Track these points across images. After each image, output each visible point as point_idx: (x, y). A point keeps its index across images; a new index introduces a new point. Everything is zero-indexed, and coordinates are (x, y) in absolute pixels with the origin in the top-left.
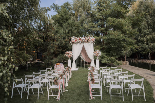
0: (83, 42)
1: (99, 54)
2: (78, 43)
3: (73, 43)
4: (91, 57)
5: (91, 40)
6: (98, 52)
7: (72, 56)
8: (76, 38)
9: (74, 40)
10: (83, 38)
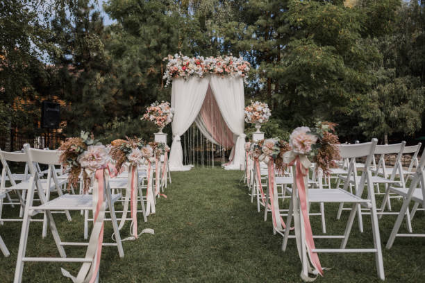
0: (209, 73)
1: (264, 115)
2: (192, 75)
3: (175, 74)
4: (236, 126)
5: (235, 66)
6: (259, 108)
7: (169, 120)
8: (185, 58)
9: (177, 65)
10: (211, 59)
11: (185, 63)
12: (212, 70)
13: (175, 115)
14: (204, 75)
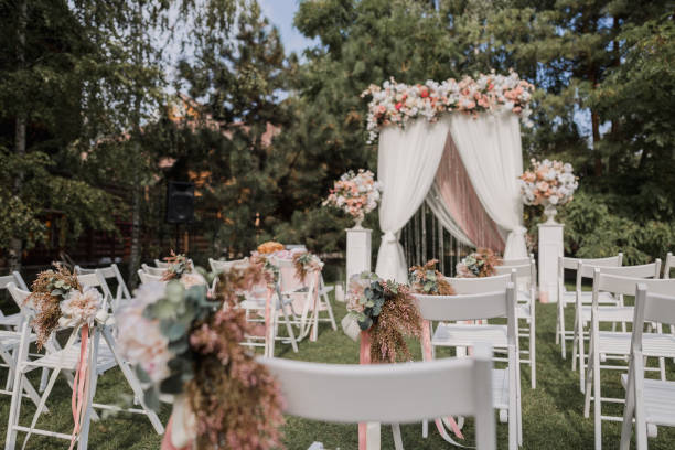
0: (446, 111)
1: (562, 189)
2: (415, 117)
3: (382, 119)
4: (506, 214)
5: (499, 94)
6: (550, 175)
7: (372, 205)
8: (401, 87)
9: (386, 101)
10: (450, 85)
11: (399, 97)
12: (452, 106)
13: (384, 196)
14: (438, 115)
